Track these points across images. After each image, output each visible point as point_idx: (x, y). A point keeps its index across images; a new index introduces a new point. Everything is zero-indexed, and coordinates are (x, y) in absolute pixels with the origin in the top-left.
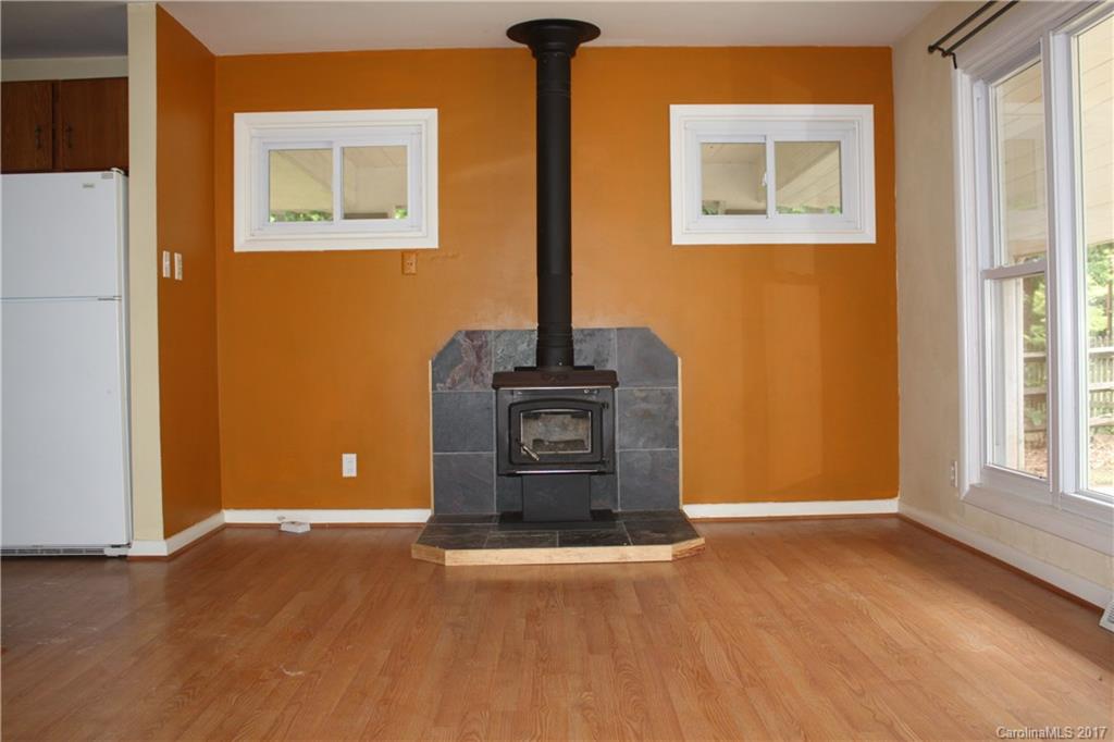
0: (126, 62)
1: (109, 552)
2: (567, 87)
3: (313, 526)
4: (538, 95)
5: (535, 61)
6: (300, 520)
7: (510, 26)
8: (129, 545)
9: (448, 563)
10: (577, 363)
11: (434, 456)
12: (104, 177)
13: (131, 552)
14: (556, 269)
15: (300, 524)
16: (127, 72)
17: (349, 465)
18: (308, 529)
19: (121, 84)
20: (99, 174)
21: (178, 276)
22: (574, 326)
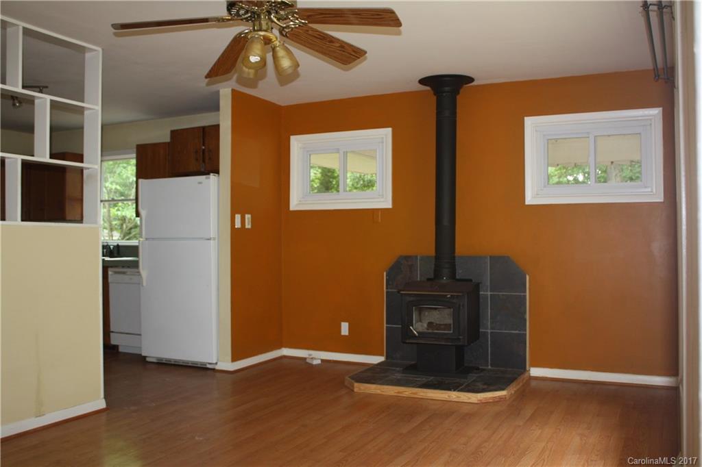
0: (219, 115)
1: (209, 366)
2: (454, 113)
3: (323, 361)
4: (437, 118)
5: (435, 98)
6: (317, 356)
7: (420, 78)
8: (216, 363)
9: (356, 390)
10: (457, 277)
11: (387, 327)
12: (206, 178)
13: (217, 367)
14: (446, 222)
15: (315, 359)
16: (219, 121)
17: (345, 329)
18: (319, 362)
19: (216, 128)
20: (204, 177)
21: (248, 226)
22: (456, 254)
